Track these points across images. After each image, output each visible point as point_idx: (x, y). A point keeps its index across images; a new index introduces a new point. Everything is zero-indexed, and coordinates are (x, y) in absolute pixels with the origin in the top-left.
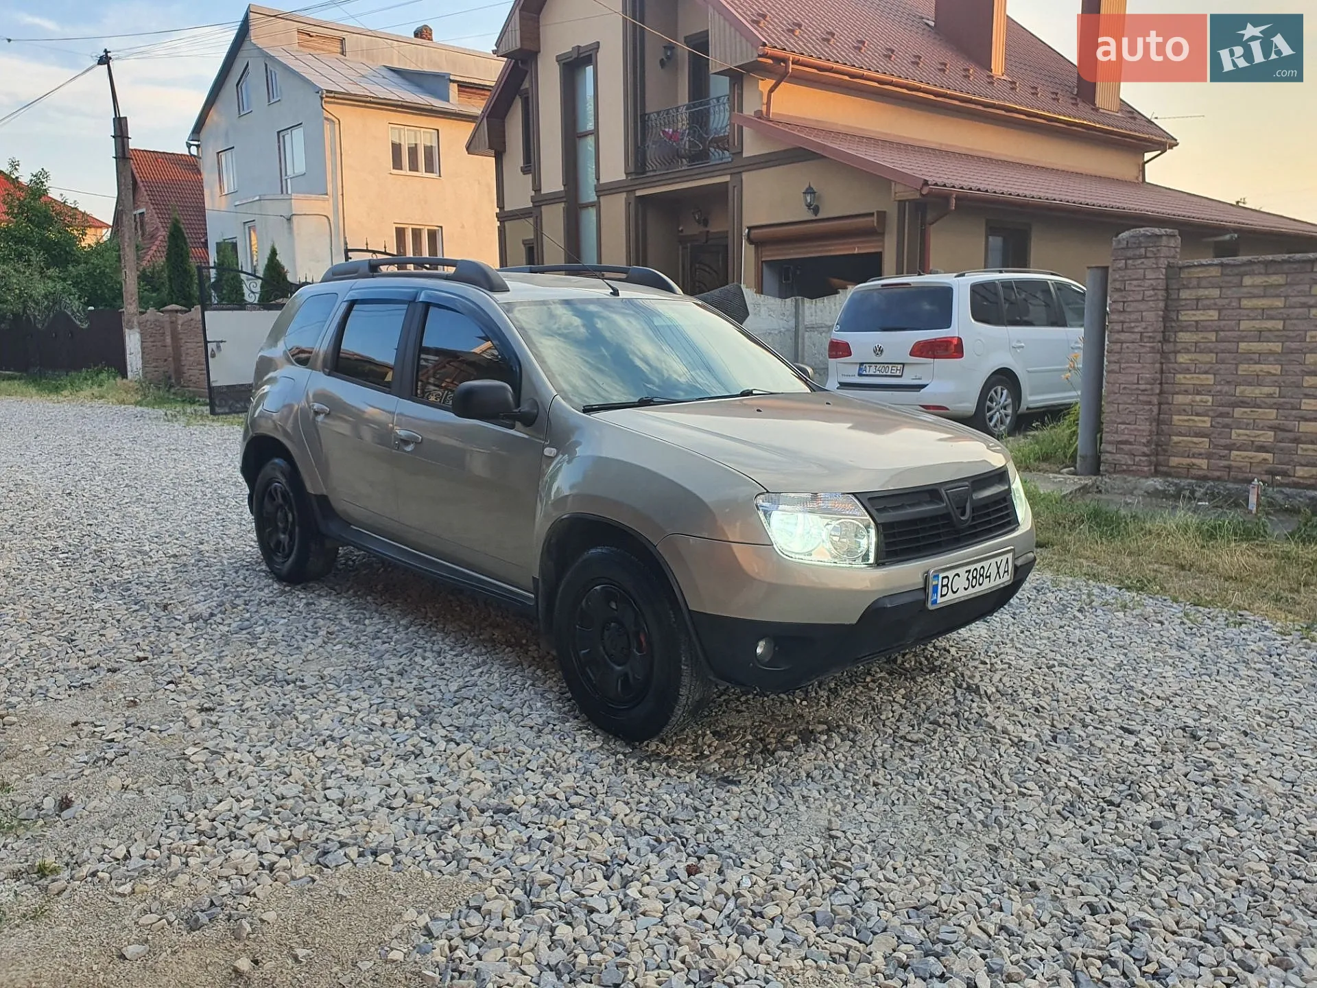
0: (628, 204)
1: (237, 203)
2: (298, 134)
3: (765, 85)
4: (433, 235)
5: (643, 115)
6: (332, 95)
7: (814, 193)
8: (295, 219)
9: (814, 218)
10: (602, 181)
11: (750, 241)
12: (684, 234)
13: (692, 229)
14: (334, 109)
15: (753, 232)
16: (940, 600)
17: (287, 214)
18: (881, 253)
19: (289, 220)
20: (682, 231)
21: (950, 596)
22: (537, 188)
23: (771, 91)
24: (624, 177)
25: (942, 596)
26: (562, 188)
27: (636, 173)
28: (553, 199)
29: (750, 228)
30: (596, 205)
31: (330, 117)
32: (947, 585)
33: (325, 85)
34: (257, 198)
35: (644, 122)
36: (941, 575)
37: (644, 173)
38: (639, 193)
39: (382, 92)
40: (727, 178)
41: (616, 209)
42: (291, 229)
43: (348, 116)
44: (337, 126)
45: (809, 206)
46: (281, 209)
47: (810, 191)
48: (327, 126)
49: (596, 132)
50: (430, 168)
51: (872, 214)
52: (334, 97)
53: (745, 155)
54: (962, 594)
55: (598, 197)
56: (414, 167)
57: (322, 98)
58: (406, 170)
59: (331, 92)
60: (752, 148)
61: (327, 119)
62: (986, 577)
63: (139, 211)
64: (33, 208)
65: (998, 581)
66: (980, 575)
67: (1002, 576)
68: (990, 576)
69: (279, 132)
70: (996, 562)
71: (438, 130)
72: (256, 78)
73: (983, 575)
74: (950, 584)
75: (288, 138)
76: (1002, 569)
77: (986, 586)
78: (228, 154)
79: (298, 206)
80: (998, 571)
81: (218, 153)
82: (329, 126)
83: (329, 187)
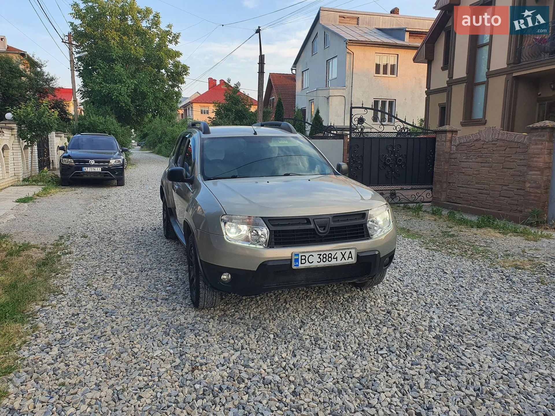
0: (506, 81)
1: (308, 92)
2: (335, 61)
4: (391, 104)
8: (330, 98)
14: (352, 48)
16: (300, 265)
17: (327, 96)
19: (328, 98)
21: (308, 264)
25: (301, 263)
30: (487, 83)
31: (350, 52)
32: (305, 259)
33: (348, 37)
34: (316, 89)
36: (300, 255)
39: (373, 39)
42: (328, 102)
43: (357, 50)
44: (352, 56)
46: (325, 93)
50: (392, 73)
52: (352, 43)
54: (315, 264)
55: (488, 78)
56: (385, 72)
57: (347, 44)
58: (381, 74)
59: (351, 40)
61: (348, 53)
62: (334, 258)
63: (272, 98)
64: (234, 98)
65: (343, 261)
66: (329, 257)
67: (346, 259)
68: (336, 258)
69: (327, 61)
70: (341, 253)
71: (398, 55)
72: (320, 39)
73: (331, 257)
74: (307, 259)
75: (331, 63)
76: (346, 256)
77: (334, 262)
78: (307, 71)
79: (332, 92)
80: (343, 257)
81: (303, 72)
82: (349, 56)
83: (346, 83)
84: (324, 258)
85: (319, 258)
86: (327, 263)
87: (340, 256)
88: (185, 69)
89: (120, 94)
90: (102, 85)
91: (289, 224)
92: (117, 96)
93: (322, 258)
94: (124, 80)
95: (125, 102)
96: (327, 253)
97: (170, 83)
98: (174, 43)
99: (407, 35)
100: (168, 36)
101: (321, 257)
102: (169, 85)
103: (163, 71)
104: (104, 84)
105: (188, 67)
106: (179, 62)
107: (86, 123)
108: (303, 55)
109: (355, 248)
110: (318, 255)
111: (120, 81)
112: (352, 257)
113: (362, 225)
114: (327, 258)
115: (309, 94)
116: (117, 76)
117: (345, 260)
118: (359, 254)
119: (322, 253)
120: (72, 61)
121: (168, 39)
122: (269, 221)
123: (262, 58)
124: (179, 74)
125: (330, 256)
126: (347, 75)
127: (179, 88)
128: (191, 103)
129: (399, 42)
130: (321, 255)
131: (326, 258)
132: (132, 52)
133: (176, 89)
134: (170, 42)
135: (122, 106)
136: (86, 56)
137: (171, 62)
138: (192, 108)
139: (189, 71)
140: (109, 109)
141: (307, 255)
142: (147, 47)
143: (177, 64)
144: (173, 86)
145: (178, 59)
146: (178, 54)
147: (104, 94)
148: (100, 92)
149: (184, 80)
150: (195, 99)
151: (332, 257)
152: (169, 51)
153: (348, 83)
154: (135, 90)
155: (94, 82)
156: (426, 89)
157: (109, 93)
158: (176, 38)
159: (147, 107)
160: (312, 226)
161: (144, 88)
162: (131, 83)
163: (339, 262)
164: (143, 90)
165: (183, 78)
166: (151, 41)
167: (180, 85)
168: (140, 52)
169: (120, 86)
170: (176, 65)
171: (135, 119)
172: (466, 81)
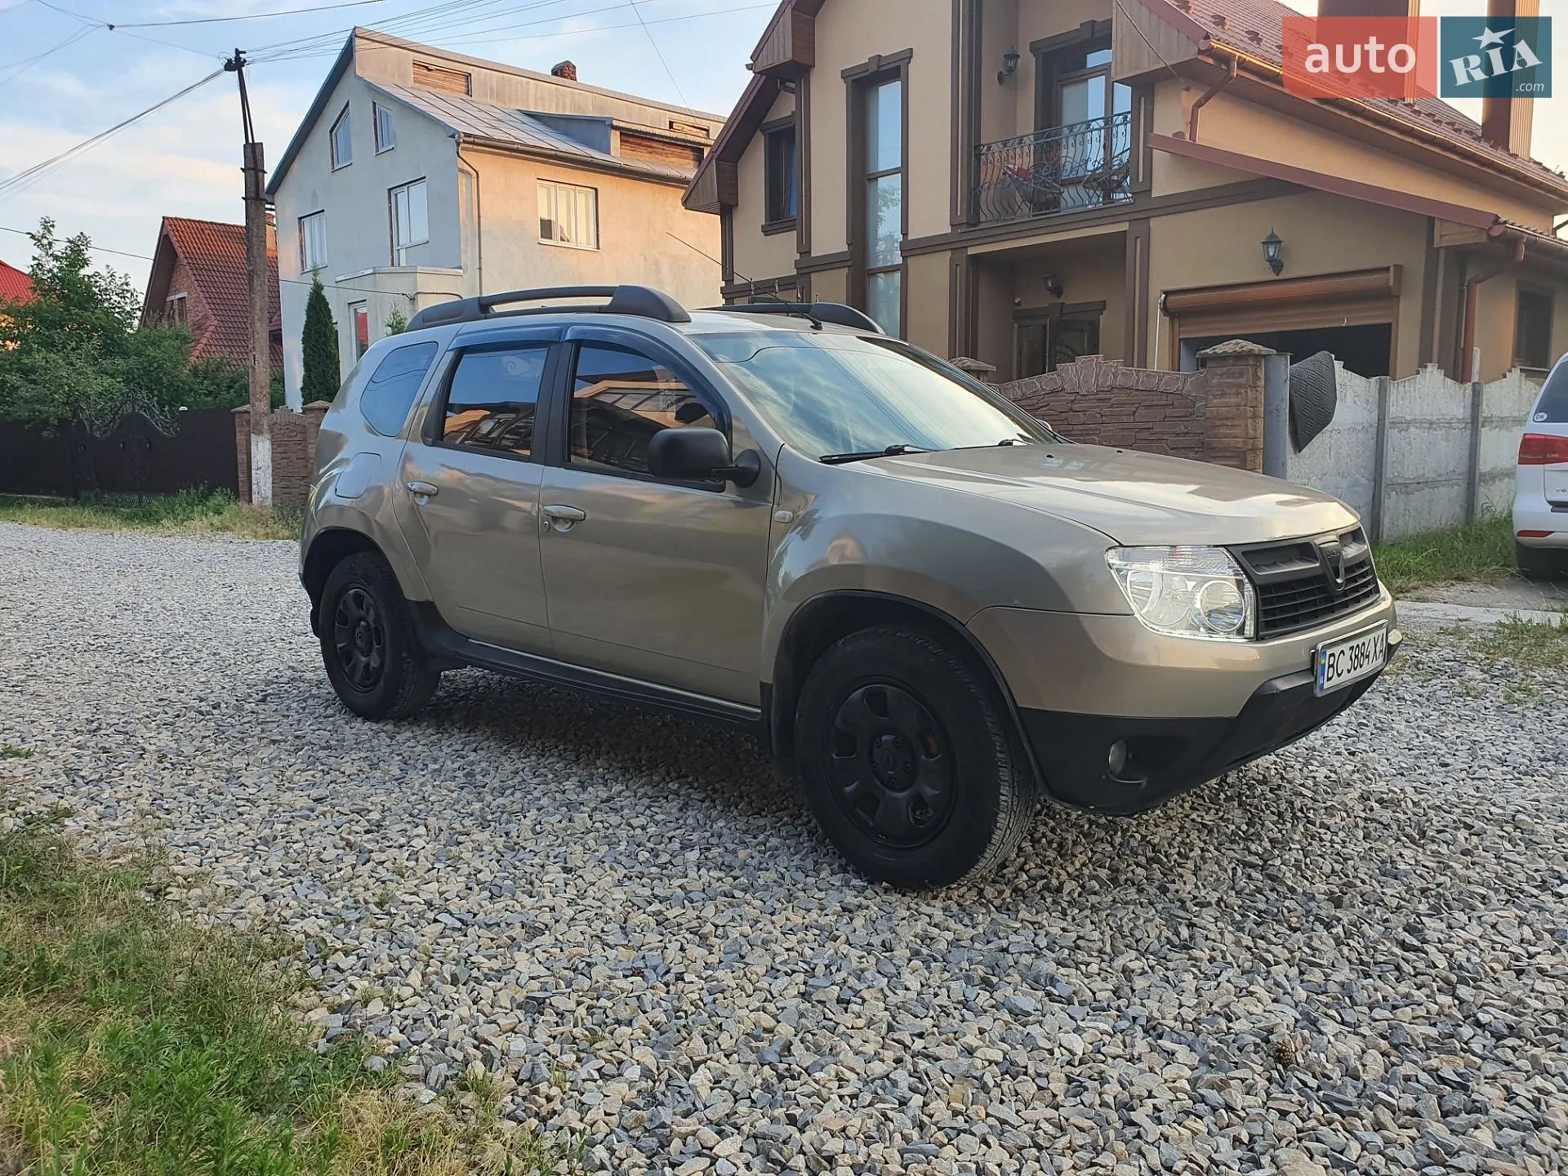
0: (953, 266)
1: (340, 278)
2: (418, 191)
3: (1188, 99)
5: (977, 147)
6: (472, 139)
7: (1280, 242)
8: (420, 299)
9: (1273, 277)
10: (910, 237)
11: (1165, 310)
12: (1023, 307)
13: (1037, 299)
14: (474, 158)
15: (1170, 298)
17: (411, 293)
18: (1390, 325)
19: (412, 300)
20: (1019, 304)
22: (804, 249)
23: (1198, 105)
24: (948, 230)
26: (845, 248)
27: (968, 224)
28: (830, 263)
29: (1167, 293)
30: (903, 269)
31: (467, 168)
33: (463, 127)
34: (370, 271)
35: (978, 156)
37: (979, 222)
38: (971, 251)
40: (1125, 227)
41: (936, 272)
43: (488, 167)
44: (475, 181)
45: (1271, 260)
46: (400, 286)
47: (1272, 240)
48: (462, 180)
49: (904, 170)
51: (1388, 269)
52: (473, 143)
53: (1155, 194)
55: (904, 258)
57: (458, 144)
58: (557, 241)
59: (470, 136)
60: (1166, 182)
61: (462, 171)
69: (390, 190)
71: (596, 189)
72: (360, 119)
75: (402, 197)
79: (425, 282)
82: (464, 181)
83: (463, 258)
99: (615, 138)
108: (296, 166)
126: (463, 236)
129: (599, 156)
153: (468, 258)
156: (723, 284)
172: (849, 264)
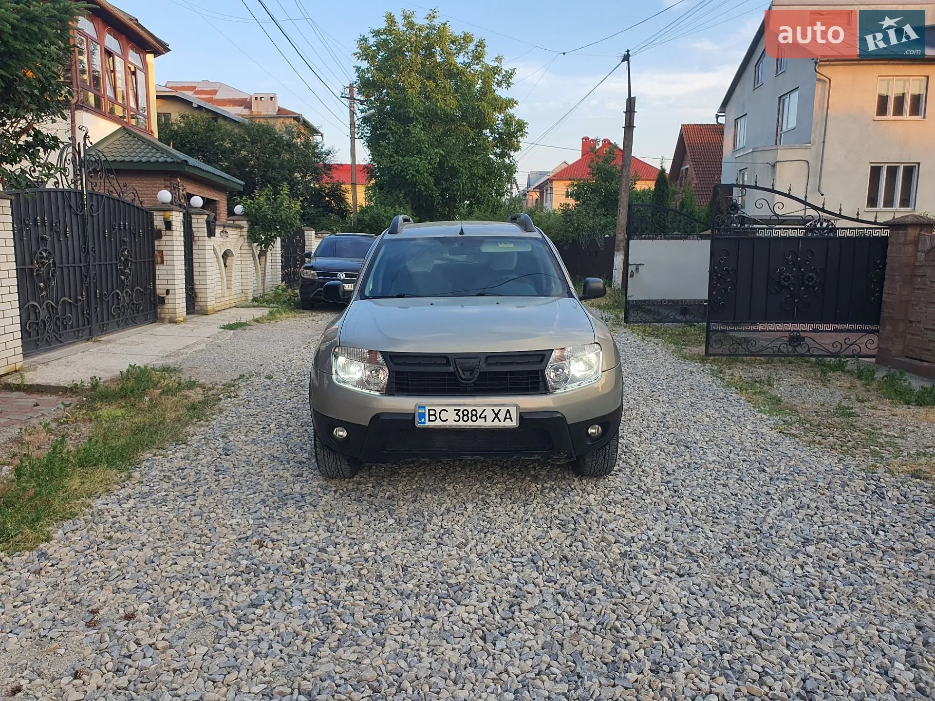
1: (737, 156)
2: (795, 96)
4: (909, 171)
6: (827, 59)
8: (778, 165)
14: (826, 71)
16: (428, 424)
17: (772, 162)
19: (774, 166)
21: (438, 423)
25: (429, 421)
31: (823, 78)
32: (434, 415)
34: (751, 150)
36: (427, 408)
42: (774, 173)
43: (838, 75)
44: (828, 85)
46: (769, 158)
48: (819, 86)
50: (915, 111)
52: (828, 61)
54: (451, 423)
56: (898, 112)
57: (816, 63)
58: (890, 116)
61: (819, 80)
62: (480, 417)
63: (686, 167)
64: (605, 170)
65: (496, 423)
66: (473, 415)
67: (502, 420)
68: (485, 417)
69: (780, 97)
70: (493, 410)
71: (928, 77)
73: (476, 415)
74: (437, 415)
75: (786, 101)
76: (501, 416)
77: (480, 423)
78: (743, 119)
79: (782, 154)
80: (496, 416)
81: (736, 120)
82: (820, 86)
83: (813, 137)
84: (464, 415)
85: (457, 414)
86: (470, 423)
87: (490, 416)
88: (521, 126)
89: (418, 171)
90: (392, 159)
91: (419, 364)
92: (413, 176)
93: (461, 416)
94: (425, 149)
95: (424, 185)
96: (470, 409)
97: (498, 151)
98: (505, 85)
100: (496, 76)
101: (460, 414)
102: (496, 154)
103: (487, 132)
104: (396, 157)
105: (527, 124)
106: (512, 117)
107: (367, 218)
108: (738, 88)
109: (517, 406)
110: (455, 410)
111: (419, 152)
112: (510, 418)
113: (537, 372)
114: (470, 415)
115: (738, 160)
116: (415, 144)
117: (500, 421)
118: (523, 415)
119: (462, 408)
120: (352, 124)
121: (496, 80)
122: (392, 359)
123: (630, 102)
124: (511, 135)
125: (474, 413)
126: (814, 122)
127: (511, 158)
128: (551, 180)
130: (459, 410)
131: (467, 416)
132: (439, 105)
133: (507, 160)
134: (499, 84)
135: (420, 190)
136: (373, 115)
137: (500, 116)
138: (551, 188)
139: (526, 130)
140: (401, 195)
141: (438, 409)
142: (463, 95)
143: (509, 119)
144: (502, 155)
145: (510, 111)
146: (510, 103)
147: (395, 173)
148: (390, 168)
149: (520, 144)
150: (557, 175)
151: (478, 416)
152: (495, 99)
153: (816, 137)
154: (441, 164)
155: (382, 154)
157: (402, 171)
158: (509, 75)
159: (458, 190)
160: (451, 369)
161: (455, 162)
162: (436, 153)
163: (489, 423)
164: (452, 164)
165: (518, 142)
166: (471, 84)
167: (512, 153)
168: (450, 104)
169: (419, 160)
170: (507, 122)
171: (440, 210)
